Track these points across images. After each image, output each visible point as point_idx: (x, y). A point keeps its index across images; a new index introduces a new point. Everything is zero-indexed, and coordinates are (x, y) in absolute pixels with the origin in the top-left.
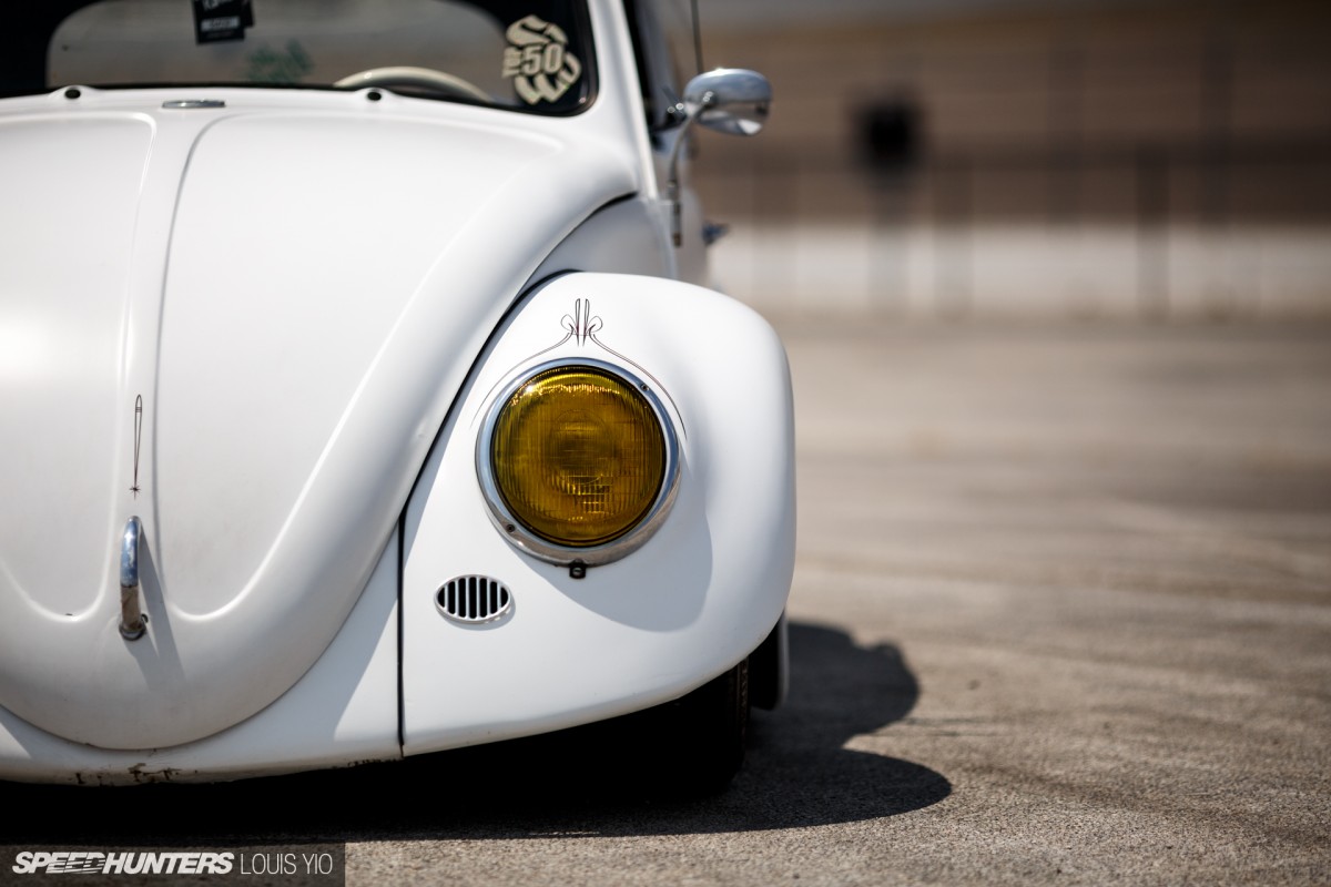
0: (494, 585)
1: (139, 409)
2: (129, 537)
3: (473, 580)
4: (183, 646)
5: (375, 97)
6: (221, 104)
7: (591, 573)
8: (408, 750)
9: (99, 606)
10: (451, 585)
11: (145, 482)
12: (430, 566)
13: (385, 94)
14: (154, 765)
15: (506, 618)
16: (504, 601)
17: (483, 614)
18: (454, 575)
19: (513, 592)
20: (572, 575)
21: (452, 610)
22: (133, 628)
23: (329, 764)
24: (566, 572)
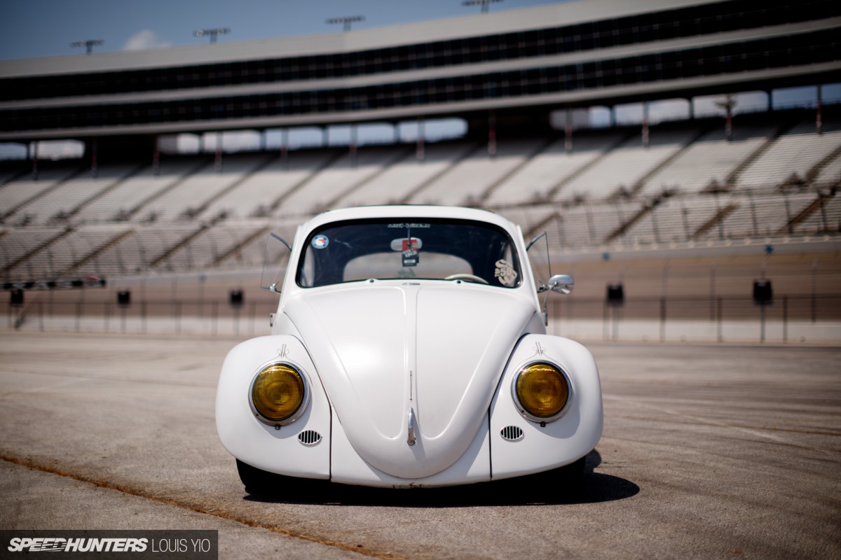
0: (518, 429)
1: (411, 375)
2: (410, 414)
3: (511, 427)
4: (426, 448)
5: (459, 282)
6: (419, 284)
7: (547, 425)
8: (493, 479)
9: (401, 435)
10: (505, 429)
11: (414, 397)
12: (499, 422)
13: (462, 282)
14: (417, 483)
15: (522, 439)
16: (521, 433)
17: (515, 438)
18: (506, 426)
19: (524, 431)
20: (541, 426)
21: (505, 436)
22: (411, 442)
23: (469, 483)
24: (539, 425)
